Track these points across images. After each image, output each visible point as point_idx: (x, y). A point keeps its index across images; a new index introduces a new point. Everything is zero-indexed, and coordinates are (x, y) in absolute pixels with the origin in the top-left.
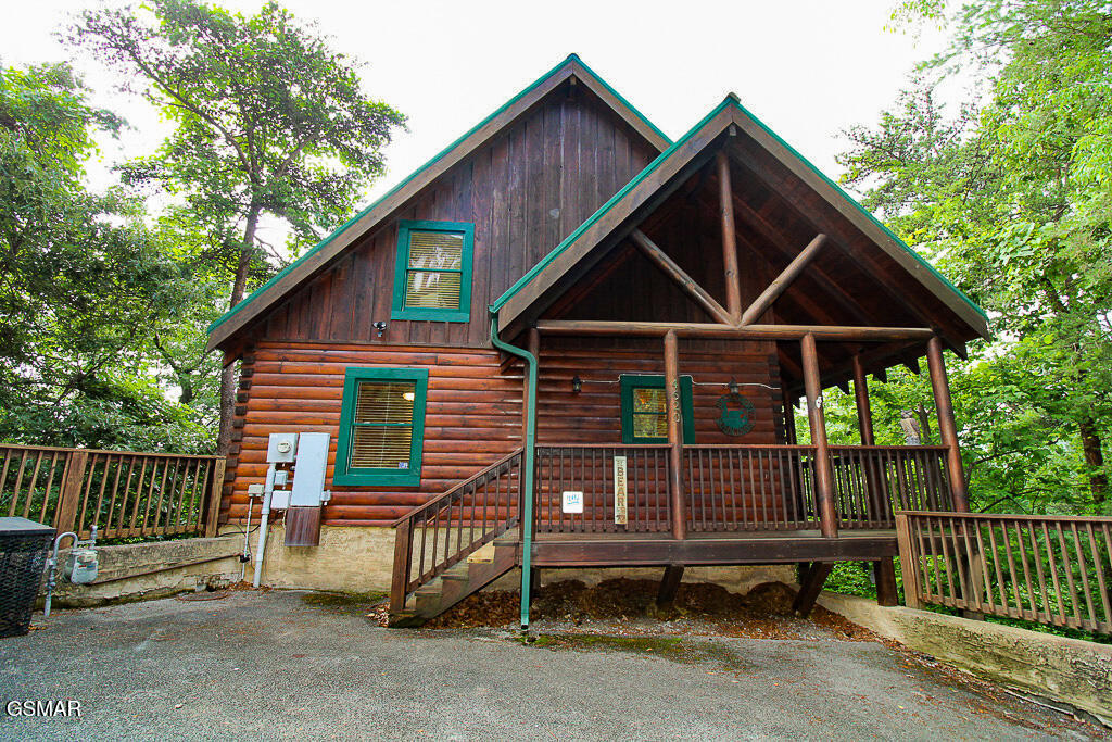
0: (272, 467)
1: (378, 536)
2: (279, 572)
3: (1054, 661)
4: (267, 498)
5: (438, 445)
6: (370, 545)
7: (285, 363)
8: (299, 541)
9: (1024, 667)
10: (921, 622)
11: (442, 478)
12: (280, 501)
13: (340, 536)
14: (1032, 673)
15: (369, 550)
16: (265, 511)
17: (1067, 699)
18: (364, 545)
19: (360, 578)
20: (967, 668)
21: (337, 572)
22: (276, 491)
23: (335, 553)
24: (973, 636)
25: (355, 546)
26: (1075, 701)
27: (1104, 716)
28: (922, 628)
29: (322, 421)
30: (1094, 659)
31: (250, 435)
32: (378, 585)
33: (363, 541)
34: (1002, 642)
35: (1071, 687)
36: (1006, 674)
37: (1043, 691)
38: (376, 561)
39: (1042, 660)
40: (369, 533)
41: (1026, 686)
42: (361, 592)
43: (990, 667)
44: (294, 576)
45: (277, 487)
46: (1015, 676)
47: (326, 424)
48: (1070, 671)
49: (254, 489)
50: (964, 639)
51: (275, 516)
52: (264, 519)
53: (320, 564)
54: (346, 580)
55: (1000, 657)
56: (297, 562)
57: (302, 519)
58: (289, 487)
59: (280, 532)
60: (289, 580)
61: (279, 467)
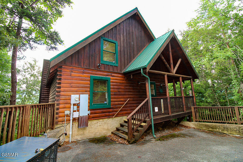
0: (72, 105)
1: (102, 122)
2: (76, 136)
3: (221, 127)
4: (71, 114)
5: (114, 97)
6: (100, 124)
7: (72, 73)
8: (83, 126)
9: (216, 128)
10: (198, 124)
11: (115, 105)
12: (76, 115)
13: (92, 123)
14: (217, 129)
15: (100, 126)
16: (71, 119)
17: (222, 132)
18: (98, 124)
19: (98, 133)
20: (207, 130)
21: (92, 133)
22: (74, 112)
23: (91, 128)
24: (208, 125)
25: (96, 125)
26: (224, 132)
27: (228, 133)
28: (199, 125)
29: (85, 91)
30: (226, 126)
31: (63, 95)
32: (103, 134)
33: (98, 123)
34: (213, 125)
35: (223, 130)
36: (213, 130)
37: (219, 131)
38: (102, 128)
39: (219, 127)
40: (100, 121)
41: (216, 131)
42: (99, 137)
43: (211, 129)
44: (80, 136)
45: (74, 111)
46: (215, 130)
47: (86, 92)
48: (223, 128)
49: (67, 112)
50: (206, 126)
51: (74, 119)
52: (71, 121)
53: (87, 132)
54: (94, 134)
55: (212, 128)
56: (81, 132)
57: (83, 120)
58: (78, 111)
59: (76, 124)
60: (79, 138)
61: (74, 105)
